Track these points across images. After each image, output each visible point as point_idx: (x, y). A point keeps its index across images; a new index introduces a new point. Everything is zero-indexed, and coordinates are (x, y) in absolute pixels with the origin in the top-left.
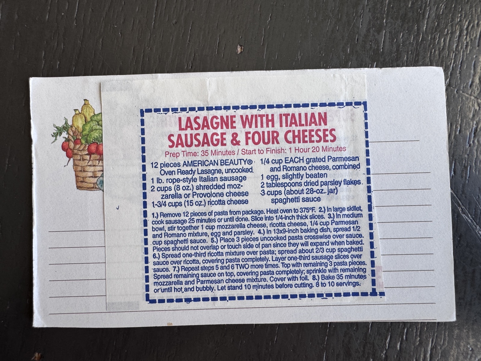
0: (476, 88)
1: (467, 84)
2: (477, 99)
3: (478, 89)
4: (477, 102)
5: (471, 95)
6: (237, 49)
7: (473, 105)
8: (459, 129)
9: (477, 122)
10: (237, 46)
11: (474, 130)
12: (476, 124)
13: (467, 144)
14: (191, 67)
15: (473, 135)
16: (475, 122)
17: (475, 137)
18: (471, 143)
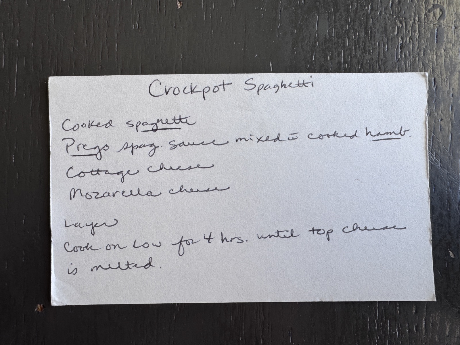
0: (397, 8)
1: (388, 5)
2: (399, 18)
3: (398, 9)
4: (399, 20)
5: (392, 15)
6: (177, 5)
7: (396, 24)
8: (386, 47)
9: (401, 38)
10: (177, 2)
11: (400, 45)
12: (401, 40)
13: (396, 59)
14: (138, 27)
15: (400, 50)
16: (400, 39)
17: (401, 52)
18: (399, 57)
